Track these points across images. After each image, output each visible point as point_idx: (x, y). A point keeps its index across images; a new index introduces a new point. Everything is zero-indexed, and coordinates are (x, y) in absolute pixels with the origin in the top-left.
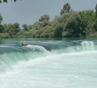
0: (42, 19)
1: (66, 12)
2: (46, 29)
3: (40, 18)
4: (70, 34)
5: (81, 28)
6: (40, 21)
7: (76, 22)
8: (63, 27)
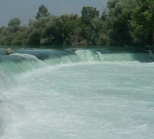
0: (12, 23)
1: (43, 16)
2: (17, 35)
3: (10, 22)
4: (50, 41)
5: (63, 35)
6: (9, 25)
7: (57, 28)
8: (41, 33)
